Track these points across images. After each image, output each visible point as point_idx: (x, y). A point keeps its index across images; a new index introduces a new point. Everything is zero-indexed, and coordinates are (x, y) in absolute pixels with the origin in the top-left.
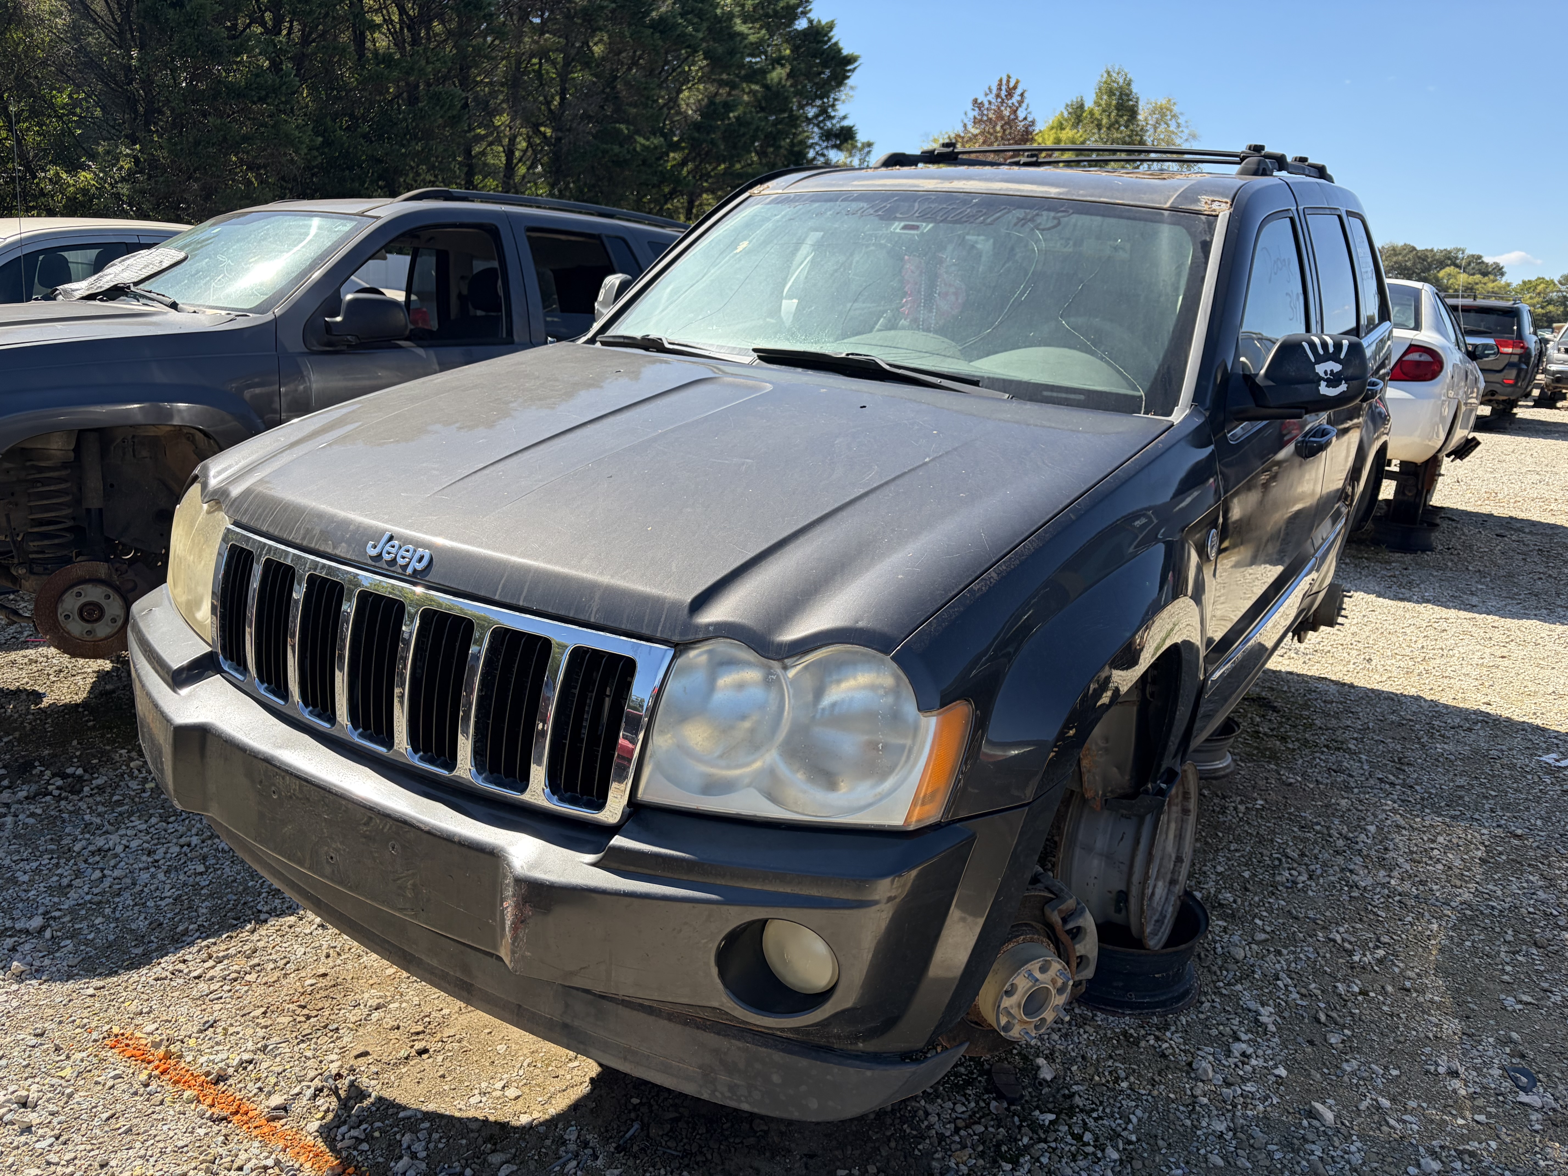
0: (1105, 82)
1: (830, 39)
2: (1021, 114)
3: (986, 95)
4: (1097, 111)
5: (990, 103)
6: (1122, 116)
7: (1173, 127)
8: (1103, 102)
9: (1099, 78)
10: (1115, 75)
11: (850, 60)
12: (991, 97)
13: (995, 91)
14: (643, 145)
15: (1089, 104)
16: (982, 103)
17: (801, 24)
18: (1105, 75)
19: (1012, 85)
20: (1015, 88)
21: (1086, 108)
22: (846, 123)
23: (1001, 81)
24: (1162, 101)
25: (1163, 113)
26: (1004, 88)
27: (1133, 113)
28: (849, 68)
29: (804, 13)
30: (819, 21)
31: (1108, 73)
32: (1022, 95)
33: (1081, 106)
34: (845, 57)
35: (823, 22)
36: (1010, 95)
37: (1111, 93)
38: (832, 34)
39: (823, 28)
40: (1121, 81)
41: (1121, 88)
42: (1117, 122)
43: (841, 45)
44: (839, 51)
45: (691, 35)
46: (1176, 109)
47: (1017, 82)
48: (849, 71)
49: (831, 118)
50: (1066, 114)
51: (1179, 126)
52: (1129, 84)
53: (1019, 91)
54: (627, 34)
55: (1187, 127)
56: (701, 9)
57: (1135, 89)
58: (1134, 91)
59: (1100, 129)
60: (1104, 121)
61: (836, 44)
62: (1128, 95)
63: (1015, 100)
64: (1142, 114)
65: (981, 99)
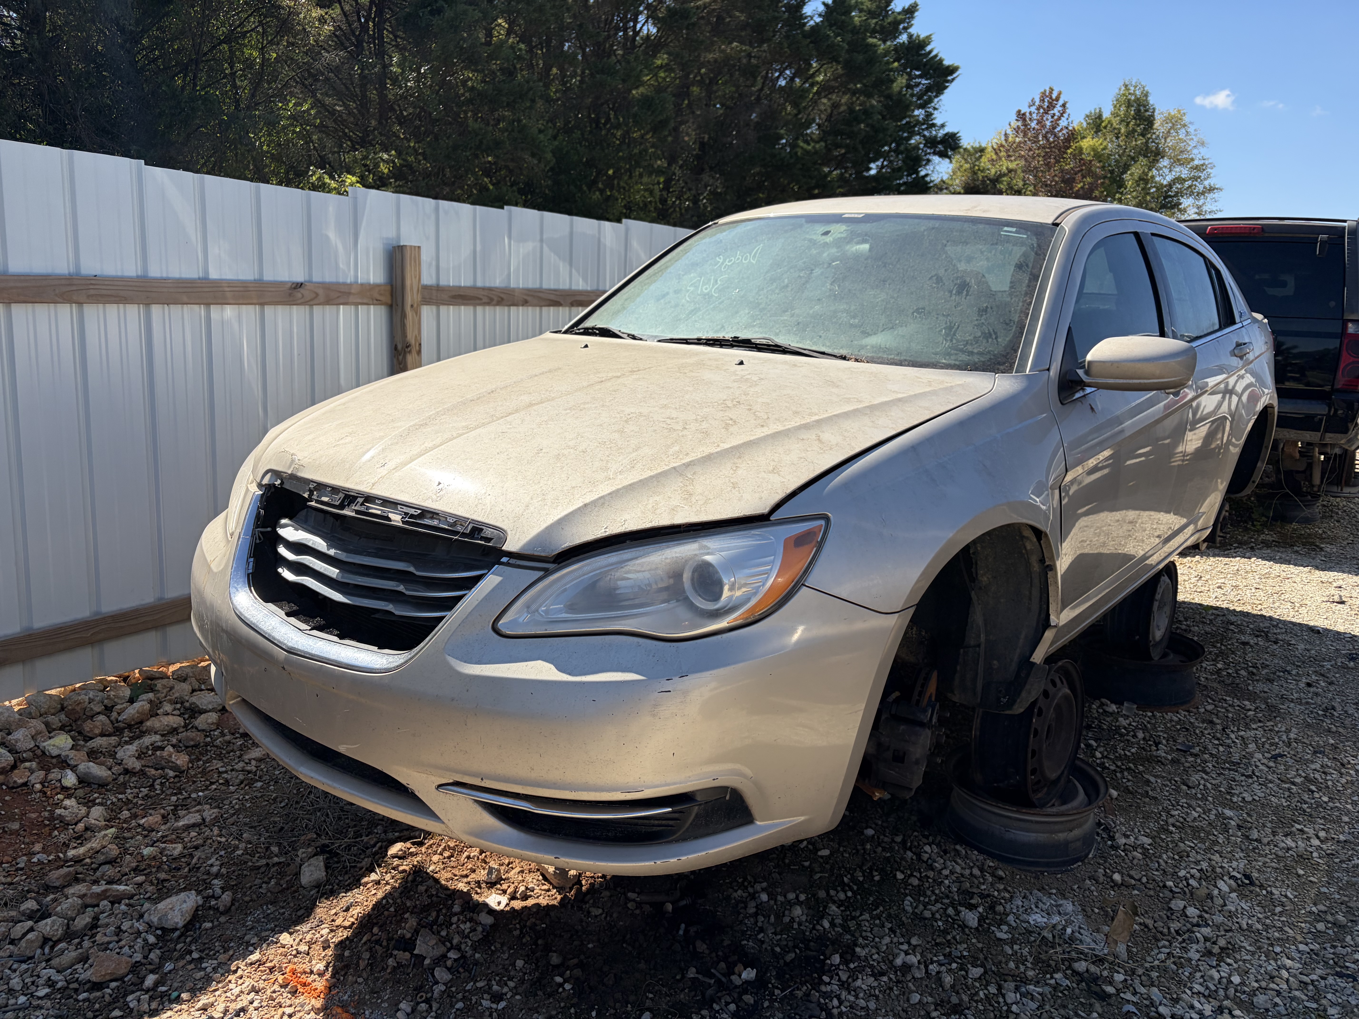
0: (1124, 95)
1: (930, 52)
2: (1063, 123)
3: (1030, 106)
4: (1115, 121)
5: (1030, 113)
6: (1139, 125)
7: (1182, 136)
8: (1122, 113)
9: (1117, 91)
10: (1132, 88)
11: (952, 70)
12: (1033, 109)
13: (1037, 103)
15: (1106, 115)
16: (1024, 114)
17: (904, 38)
18: (1123, 88)
19: (1054, 96)
20: (1057, 99)
21: (1104, 118)
22: (948, 129)
23: (1044, 93)
24: (1174, 112)
25: (1175, 122)
26: (1047, 99)
27: (1149, 123)
28: (949, 78)
29: (905, 29)
30: (918, 36)
31: (1126, 86)
32: (1064, 105)
33: (1100, 116)
34: (948, 67)
35: (922, 37)
36: (1051, 106)
37: (1129, 104)
38: (928, 48)
39: (924, 41)
40: (1138, 93)
41: (1138, 99)
42: (1134, 131)
43: (942, 56)
44: (941, 61)
45: (838, 45)
46: (1186, 119)
47: (1060, 94)
48: (948, 81)
49: (934, 125)
50: (1085, 125)
51: (1188, 133)
52: (1146, 96)
53: (1061, 102)
54: (786, 45)
55: (1196, 135)
56: (843, 22)
57: (1151, 100)
58: (1151, 102)
59: (1117, 138)
60: (1123, 130)
61: (936, 56)
62: (1145, 106)
63: (1057, 111)
64: (1157, 124)
65: (1025, 109)
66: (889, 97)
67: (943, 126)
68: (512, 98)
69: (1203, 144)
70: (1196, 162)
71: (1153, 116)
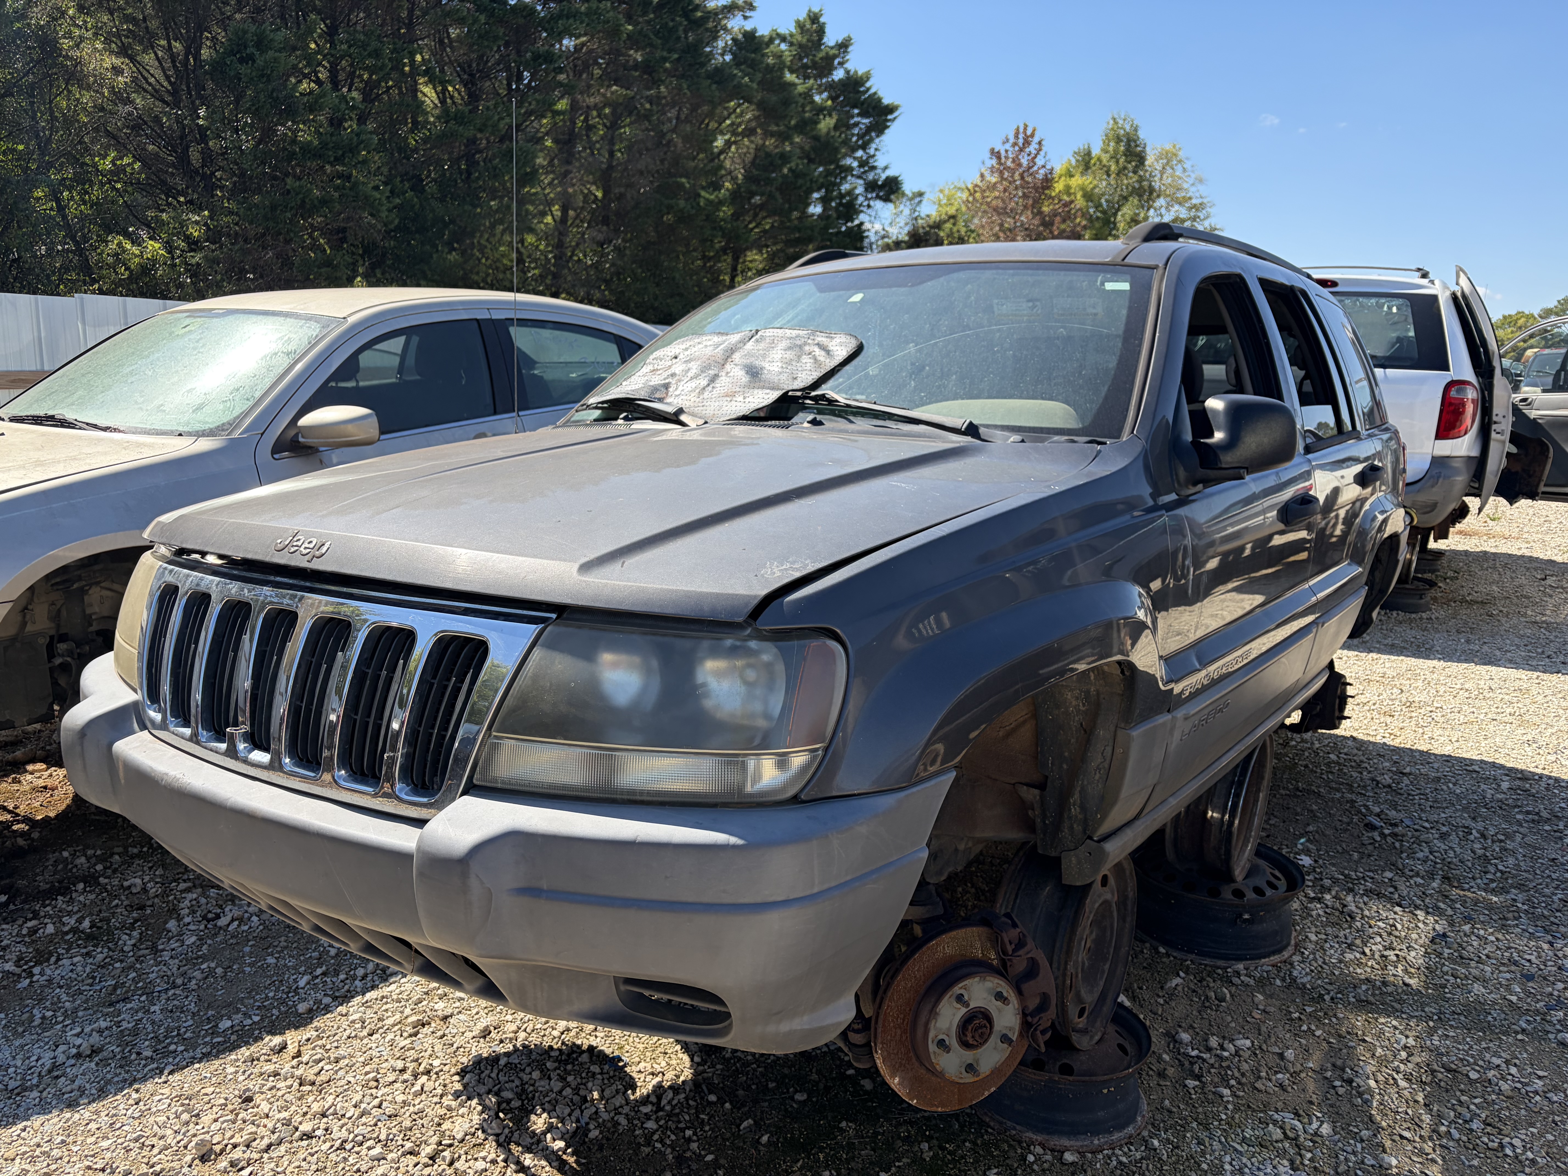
0: (1112, 129)
1: (868, 89)
2: (1040, 161)
3: (1004, 143)
4: (1105, 158)
5: (1007, 151)
6: (1130, 162)
7: (1179, 173)
8: (1111, 149)
9: (1105, 125)
10: (1121, 122)
11: (891, 109)
12: (1008, 146)
13: (1012, 140)
14: (707, 200)
15: (1096, 152)
16: (998, 152)
17: (838, 75)
18: (1112, 122)
19: (1029, 133)
20: (1032, 135)
21: (1093, 155)
22: (890, 173)
23: (1018, 129)
24: (1168, 147)
25: (1169, 158)
26: (1021, 136)
27: (1141, 159)
28: (889, 117)
29: (841, 64)
30: (856, 72)
31: (1114, 119)
32: (1040, 143)
33: (1089, 153)
34: (887, 106)
35: (860, 73)
36: (1027, 142)
37: (1118, 140)
38: (868, 85)
39: (861, 77)
40: (1128, 128)
41: (1128, 134)
42: (1125, 168)
43: (881, 94)
44: (879, 100)
45: (747, 86)
46: (1181, 154)
47: (1034, 130)
48: (889, 120)
49: (873, 168)
50: (1073, 162)
51: (1184, 170)
52: (1136, 130)
53: (1036, 139)
54: (685, 86)
55: (1193, 172)
56: (753, 60)
57: (1141, 134)
58: (1141, 136)
59: (1109, 175)
60: (1113, 168)
61: (875, 93)
62: (1135, 141)
63: (1032, 148)
64: (1150, 160)
65: (999, 147)
66: (816, 138)
67: (886, 168)
68: (340, 152)
69: (1201, 181)
70: (1194, 201)
71: (1144, 151)
